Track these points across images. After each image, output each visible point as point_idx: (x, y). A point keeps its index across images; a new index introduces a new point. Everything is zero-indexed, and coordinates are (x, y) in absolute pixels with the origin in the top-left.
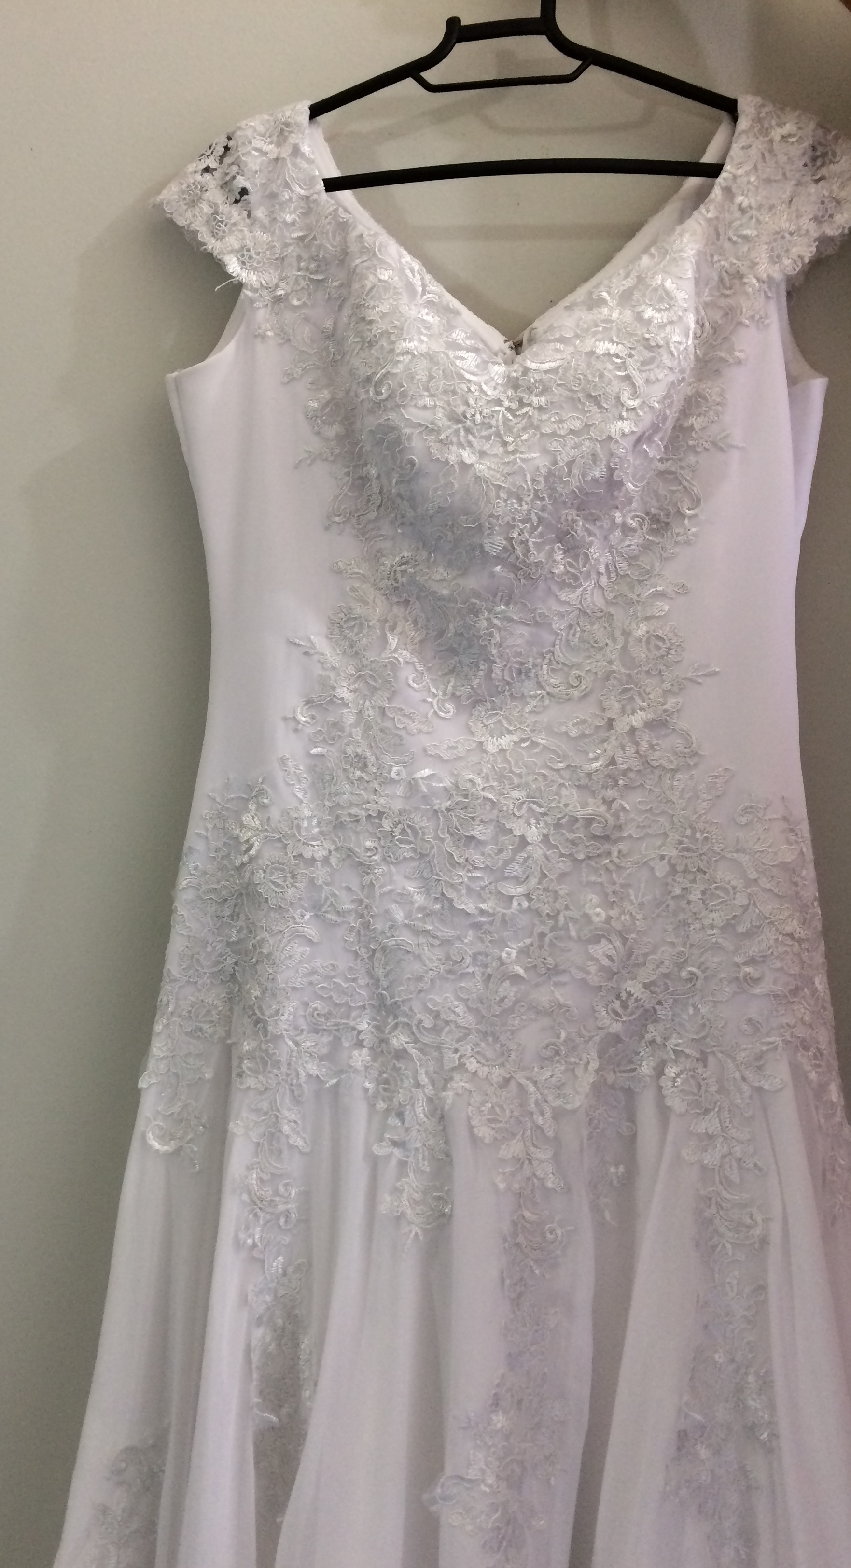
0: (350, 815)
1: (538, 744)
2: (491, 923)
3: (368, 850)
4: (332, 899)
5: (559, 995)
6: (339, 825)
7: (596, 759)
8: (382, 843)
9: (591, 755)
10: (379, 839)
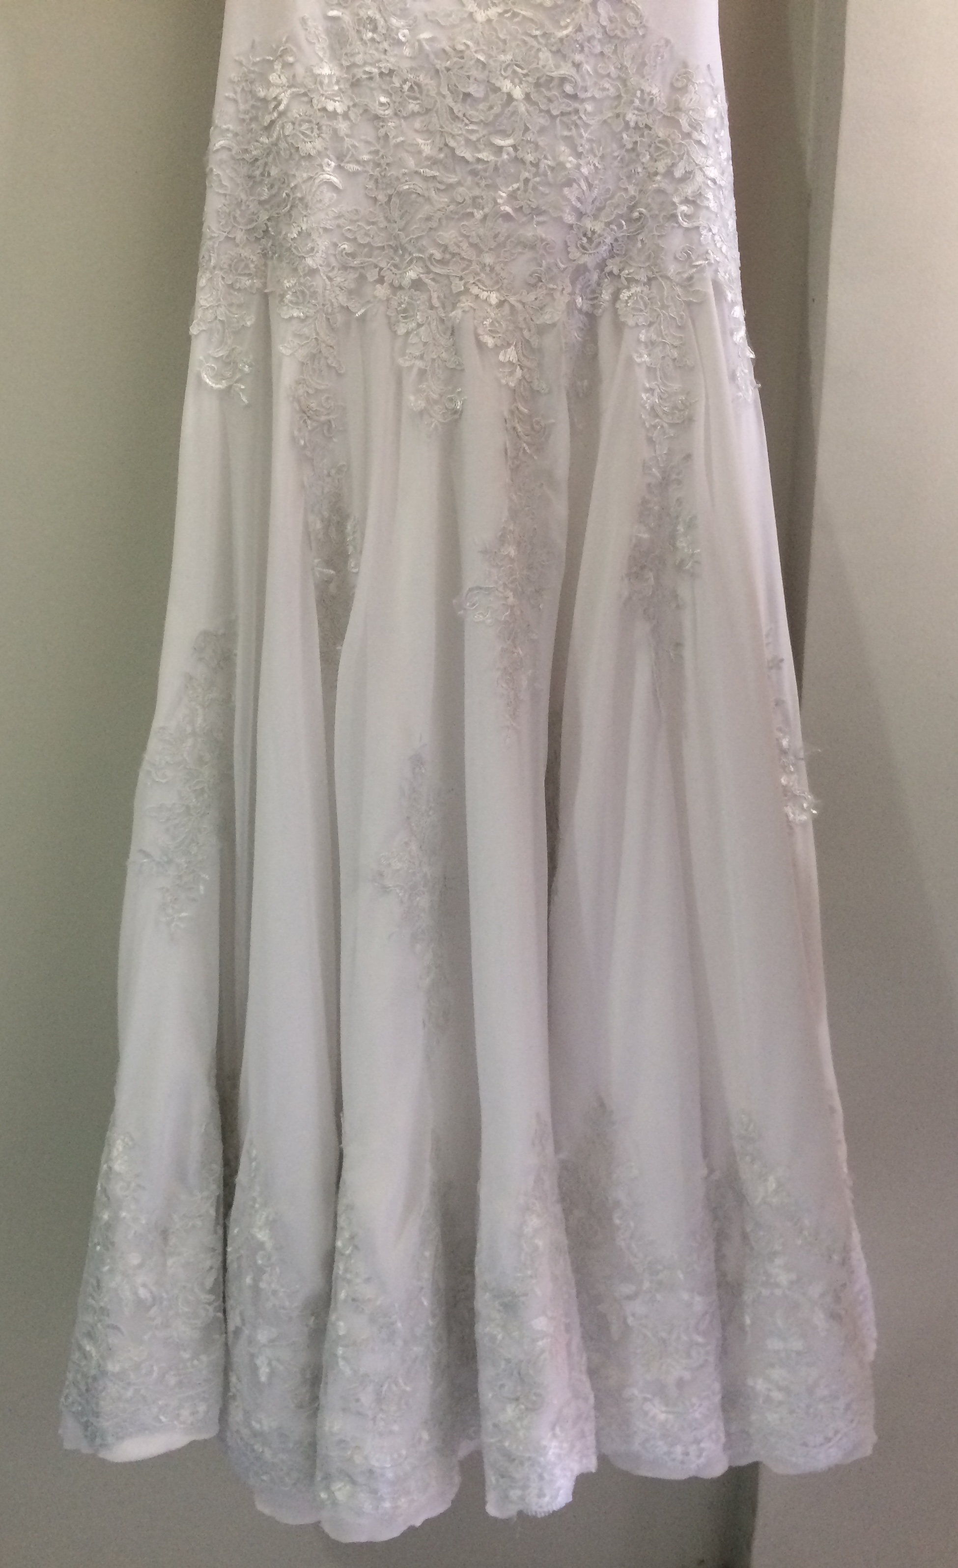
0: (365, 72)
1: (519, 14)
2: (485, 170)
3: (382, 104)
4: (353, 150)
5: (541, 232)
6: (355, 84)
7: (566, 27)
8: (393, 98)
9: (562, 23)
10: (391, 95)
